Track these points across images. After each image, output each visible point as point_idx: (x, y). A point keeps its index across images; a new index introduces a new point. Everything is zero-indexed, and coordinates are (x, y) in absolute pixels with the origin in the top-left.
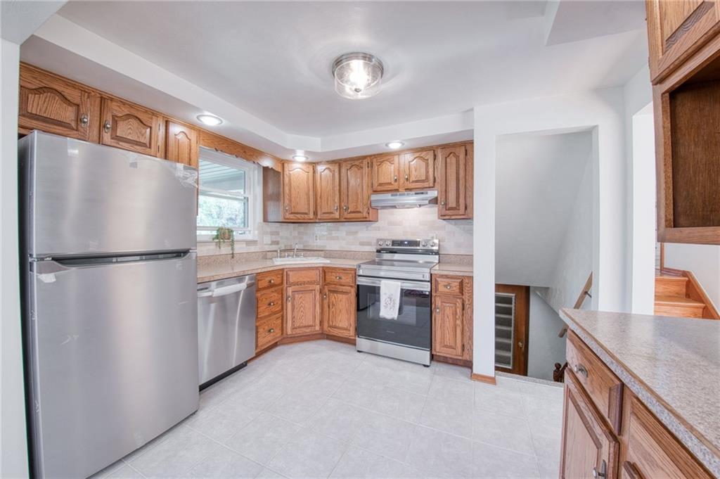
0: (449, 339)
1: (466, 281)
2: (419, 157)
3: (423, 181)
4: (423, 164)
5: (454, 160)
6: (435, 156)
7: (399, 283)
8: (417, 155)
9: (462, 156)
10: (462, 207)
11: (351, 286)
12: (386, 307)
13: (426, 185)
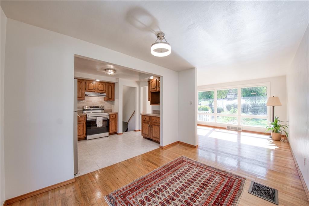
0: (113, 129)
1: (116, 115)
2: (102, 84)
3: (103, 91)
4: (103, 86)
5: (111, 87)
6: (106, 85)
7: (102, 117)
8: (101, 83)
9: (112, 87)
10: (112, 98)
11: (84, 121)
12: (98, 124)
13: (104, 92)
